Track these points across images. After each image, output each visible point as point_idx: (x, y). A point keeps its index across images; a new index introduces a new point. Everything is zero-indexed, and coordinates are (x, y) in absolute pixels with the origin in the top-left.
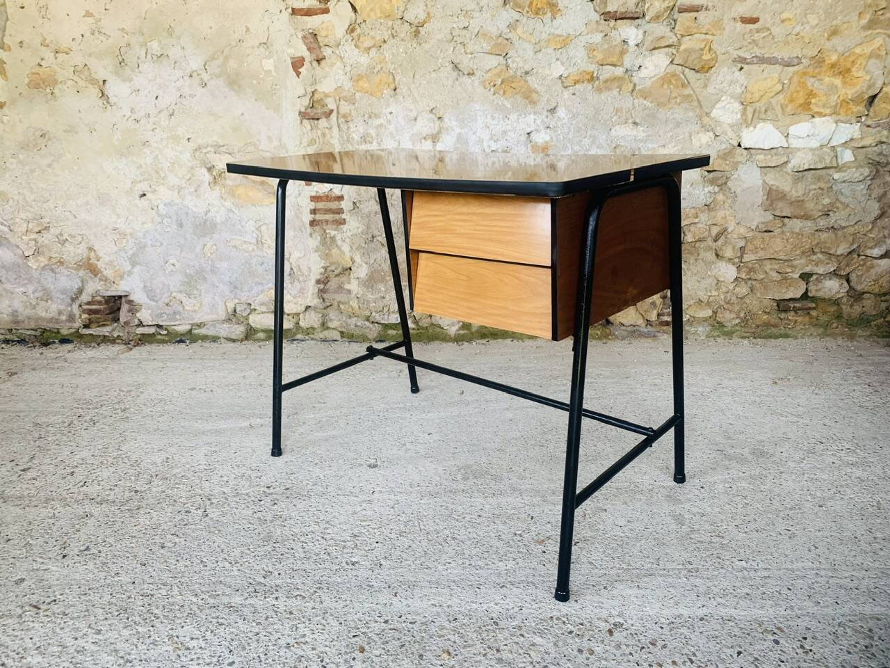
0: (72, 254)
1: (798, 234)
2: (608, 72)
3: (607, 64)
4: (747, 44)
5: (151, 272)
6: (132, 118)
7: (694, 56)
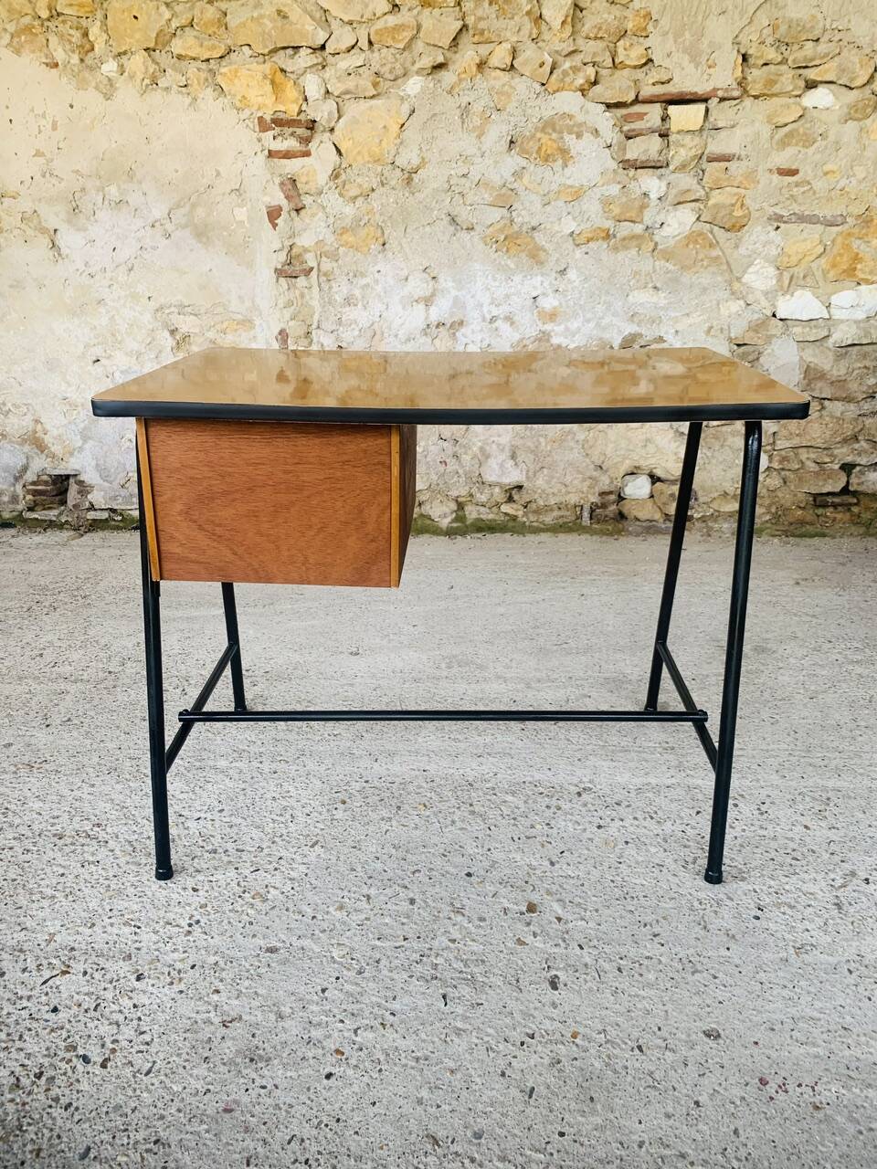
0: (16, 427)
1: (838, 419)
2: (625, 229)
3: (625, 221)
4: (784, 200)
5: (105, 448)
6: (87, 273)
7: (723, 212)
